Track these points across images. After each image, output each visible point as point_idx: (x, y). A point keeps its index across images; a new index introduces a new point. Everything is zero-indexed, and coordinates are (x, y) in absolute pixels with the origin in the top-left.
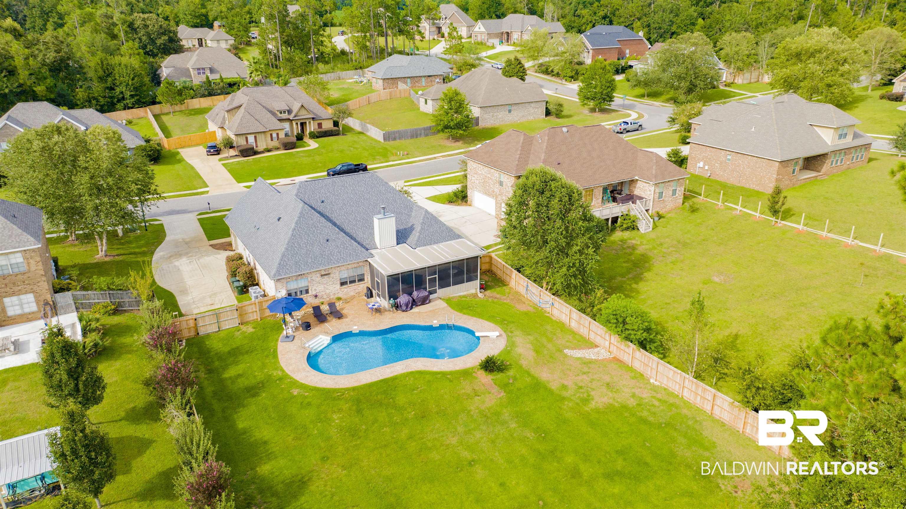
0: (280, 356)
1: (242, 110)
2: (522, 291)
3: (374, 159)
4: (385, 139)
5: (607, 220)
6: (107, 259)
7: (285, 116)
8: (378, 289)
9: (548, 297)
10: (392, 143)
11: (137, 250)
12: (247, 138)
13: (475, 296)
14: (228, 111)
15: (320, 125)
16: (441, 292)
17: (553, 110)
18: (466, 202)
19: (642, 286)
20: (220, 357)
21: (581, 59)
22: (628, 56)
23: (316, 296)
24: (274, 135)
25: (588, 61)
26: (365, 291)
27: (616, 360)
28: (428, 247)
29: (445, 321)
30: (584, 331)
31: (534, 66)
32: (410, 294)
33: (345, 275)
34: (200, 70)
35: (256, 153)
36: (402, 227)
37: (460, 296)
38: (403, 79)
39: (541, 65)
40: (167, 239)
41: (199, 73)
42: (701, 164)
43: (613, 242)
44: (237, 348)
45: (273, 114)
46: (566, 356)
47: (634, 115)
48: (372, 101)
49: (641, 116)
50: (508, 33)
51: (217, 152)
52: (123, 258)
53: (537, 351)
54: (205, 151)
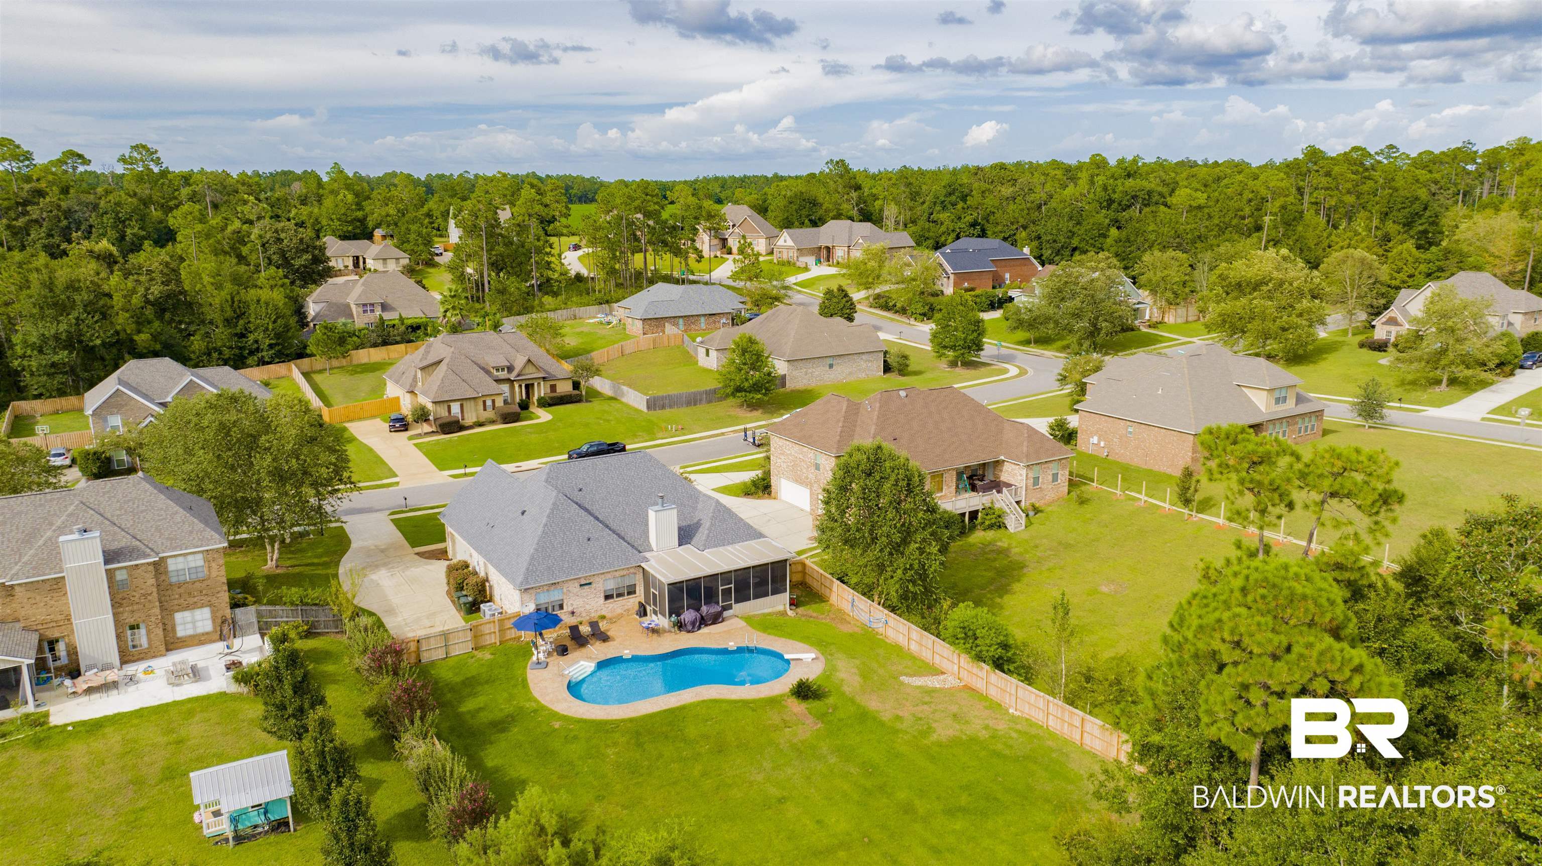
0: (531, 685)
1: (443, 367)
2: (846, 607)
3: (635, 437)
4: (649, 408)
5: (963, 515)
6: (278, 571)
7: (503, 375)
8: (655, 604)
9: (881, 613)
10: (659, 413)
11: (316, 561)
12: (449, 407)
13: (784, 614)
14: (422, 369)
15: (553, 388)
16: (739, 608)
17: (894, 364)
18: (769, 494)
19: (1007, 600)
20: (452, 688)
21: (938, 287)
22: (1008, 282)
23: (573, 613)
24: (489, 403)
25: (949, 290)
26: (637, 607)
27: (968, 688)
28: (721, 549)
29: (747, 644)
30: (926, 655)
31: (867, 298)
32: (698, 610)
33: (611, 585)
34: (367, 307)
35: (462, 428)
36: (684, 524)
37: (765, 615)
38: (673, 319)
39: (878, 297)
40: (354, 545)
41: (365, 312)
42: (1095, 440)
43: (971, 546)
44: (473, 677)
45: (487, 372)
46: (902, 683)
47: (1013, 371)
48: (627, 351)
49: (1023, 372)
50: (828, 248)
51: (405, 427)
52: (297, 570)
53: (864, 676)
54: (386, 426)
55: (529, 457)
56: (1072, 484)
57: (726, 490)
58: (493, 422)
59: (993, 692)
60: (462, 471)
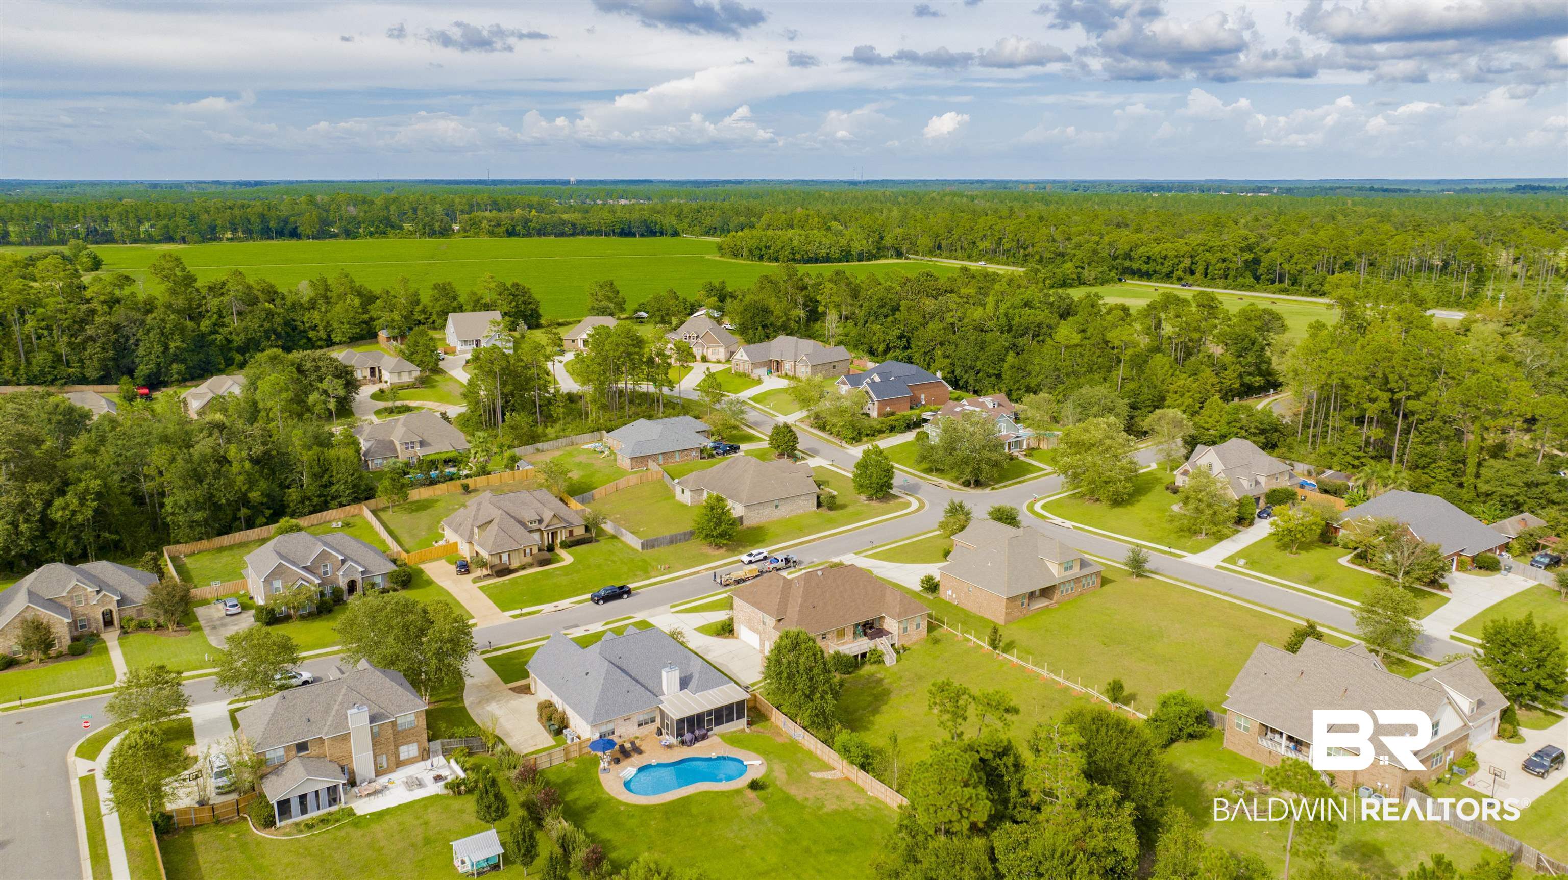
0: (603, 783)
1: (494, 525)
2: (781, 725)
3: (635, 578)
4: (643, 548)
5: (857, 655)
6: (431, 707)
7: (535, 526)
8: (668, 730)
9: (799, 731)
10: (650, 551)
11: (448, 696)
12: (501, 557)
13: (743, 731)
14: (479, 527)
15: (571, 532)
16: (716, 729)
17: (825, 503)
18: (733, 636)
19: (878, 719)
20: (559, 786)
21: (866, 411)
22: (923, 405)
23: (620, 737)
24: (528, 551)
25: (874, 414)
26: (657, 730)
27: (847, 779)
28: (705, 692)
29: (722, 754)
30: (826, 758)
31: (808, 417)
32: (693, 732)
33: (642, 718)
34: (408, 445)
35: (510, 572)
36: (683, 674)
37: (731, 732)
38: (654, 457)
39: (817, 417)
41: (407, 448)
43: (861, 677)
44: (569, 779)
45: (522, 524)
46: (810, 777)
47: (915, 504)
48: (621, 487)
49: (922, 506)
50: (778, 363)
51: (468, 572)
52: (441, 705)
53: (788, 774)
54: (453, 568)
55: (562, 597)
56: (931, 628)
57: (703, 630)
58: (531, 565)
59: (860, 782)
60: (518, 612)
